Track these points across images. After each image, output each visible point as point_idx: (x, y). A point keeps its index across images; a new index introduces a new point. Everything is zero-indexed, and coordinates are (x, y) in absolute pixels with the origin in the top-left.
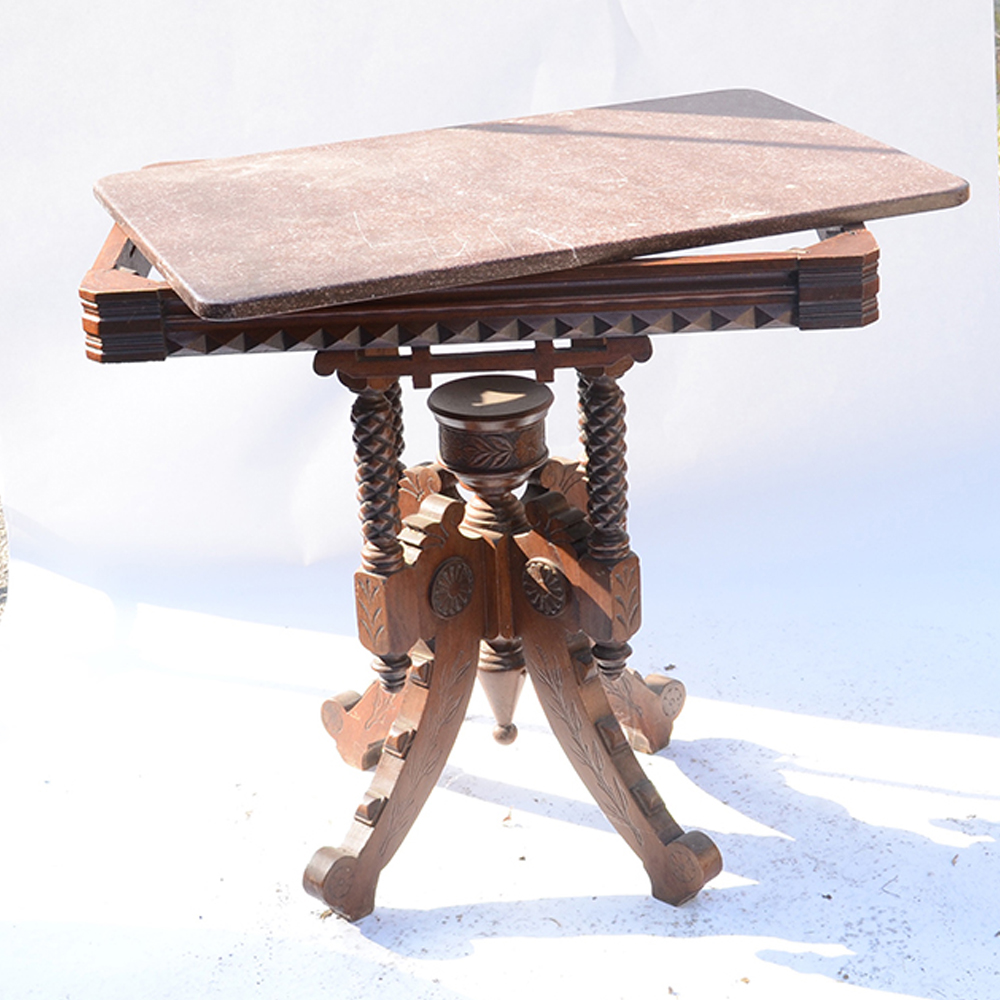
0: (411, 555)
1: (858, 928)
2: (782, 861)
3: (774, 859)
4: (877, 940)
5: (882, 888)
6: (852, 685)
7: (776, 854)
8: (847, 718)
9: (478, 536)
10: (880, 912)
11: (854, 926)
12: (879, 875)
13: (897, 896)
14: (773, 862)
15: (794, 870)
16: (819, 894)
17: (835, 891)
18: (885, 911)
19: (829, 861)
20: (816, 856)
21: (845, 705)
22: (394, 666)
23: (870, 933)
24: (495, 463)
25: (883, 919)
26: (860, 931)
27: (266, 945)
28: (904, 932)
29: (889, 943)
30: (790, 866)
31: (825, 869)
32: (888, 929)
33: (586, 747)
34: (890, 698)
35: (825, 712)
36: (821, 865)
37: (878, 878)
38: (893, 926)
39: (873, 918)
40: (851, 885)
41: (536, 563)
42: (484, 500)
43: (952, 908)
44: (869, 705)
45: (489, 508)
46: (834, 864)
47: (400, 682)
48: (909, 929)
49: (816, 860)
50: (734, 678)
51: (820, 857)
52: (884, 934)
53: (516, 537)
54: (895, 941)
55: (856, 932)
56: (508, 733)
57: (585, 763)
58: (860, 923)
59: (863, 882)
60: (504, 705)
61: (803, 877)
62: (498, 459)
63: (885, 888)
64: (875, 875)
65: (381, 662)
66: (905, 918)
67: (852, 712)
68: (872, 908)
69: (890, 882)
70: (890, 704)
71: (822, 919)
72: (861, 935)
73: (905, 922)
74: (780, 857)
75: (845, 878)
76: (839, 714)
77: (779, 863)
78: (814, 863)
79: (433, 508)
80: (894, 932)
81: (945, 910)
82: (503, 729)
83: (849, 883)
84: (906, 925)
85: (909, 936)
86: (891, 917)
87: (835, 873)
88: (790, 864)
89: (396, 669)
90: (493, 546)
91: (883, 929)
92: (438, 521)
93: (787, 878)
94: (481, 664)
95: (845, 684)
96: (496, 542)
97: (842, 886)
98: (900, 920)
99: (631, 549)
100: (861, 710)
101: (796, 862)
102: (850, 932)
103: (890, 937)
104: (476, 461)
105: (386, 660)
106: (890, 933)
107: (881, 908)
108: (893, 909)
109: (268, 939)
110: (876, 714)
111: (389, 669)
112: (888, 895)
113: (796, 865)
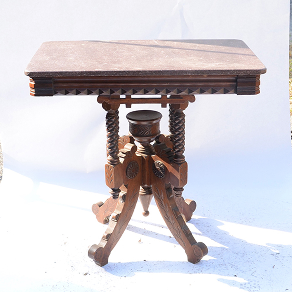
0: (122, 160)
1: (244, 286)
2: (222, 265)
3: (219, 264)
4: (250, 290)
5: (251, 274)
6: (243, 214)
7: (220, 263)
8: (241, 223)
9: (140, 155)
10: (251, 281)
11: (243, 285)
12: (251, 270)
13: (256, 277)
14: (219, 265)
15: (225, 267)
16: (233, 275)
17: (237, 274)
18: (252, 281)
19: (236, 265)
20: (232, 263)
21: (241, 220)
22: (116, 191)
23: (248, 288)
24: (145, 134)
25: (252, 283)
26: (245, 287)
27: (67, 282)
28: (258, 288)
29: (254, 291)
30: (224, 266)
31: (234, 268)
32: (253, 287)
33: (170, 217)
34: (254, 218)
35: (235, 222)
36: (233, 266)
37: (250, 271)
38: (255, 286)
39: (249, 283)
40: (242, 273)
41: (157, 162)
42: (142, 145)
43: (273, 281)
44: (248, 220)
45: (143, 147)
46: (237, 266)
47: (117, 197)
48: (260, 287)
49: (232, 265)
50: (209, 211)
51: (233, 264)
52: (252, 288)
53: (152, 156)
54: (255, 290)
55: (244, 287)
56: (147, 213)
57: (169, 222)
58: (245, 284)
59: (246, 272)
60: (146, 205)
61: (228, 269)
62: (146, 133)
63: (252, 274)
64: (250, 270)
65: (112, 190)
66: (258, 283)
67: (243, 222)
68: (249, 280)
69: (254, 272)
70: (254, 220)
71: (234, 282)
72: (245, 288)
73: (258, 285)
74: (221, 264)
75: (241, 271)
76: (239, 222)
77: (221, 265)
78: (231, 266)
79: (128, 147)
80: (255, 288)
81: (270, 282)
82: (145, 212)
83: (242, 272)
84: (259, 286)
85: (260, 289)
86: (254, 283)
87: (238, 269)
88: (224, 265)
89: (116, 193)
90: (145, 158)
91: (252, 286)
92: (130, 150)
93: (224, 269)
94: (140, 193)
95: (241, 214)
96: (146, 157)
97: (240, 273)
98: (257, 284)
99: (186, 160)
100: (246, 221)
101: (226, 265)
102: (242, 287)
103: (254, 289)
104: (140, 133)
105: (113, 190)
106: (254, 288)
107: (251, 280)
108: (255, 281)
109: (68, 281)
110: (250, 223)
111: (114, 192)
112: (254, 277)
113: (226, 266)
